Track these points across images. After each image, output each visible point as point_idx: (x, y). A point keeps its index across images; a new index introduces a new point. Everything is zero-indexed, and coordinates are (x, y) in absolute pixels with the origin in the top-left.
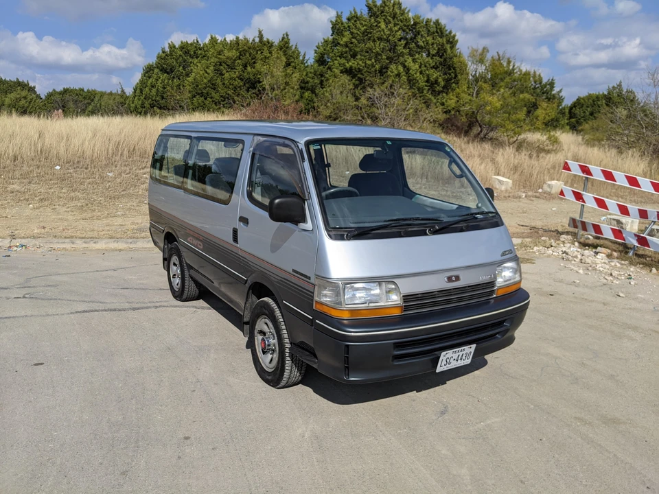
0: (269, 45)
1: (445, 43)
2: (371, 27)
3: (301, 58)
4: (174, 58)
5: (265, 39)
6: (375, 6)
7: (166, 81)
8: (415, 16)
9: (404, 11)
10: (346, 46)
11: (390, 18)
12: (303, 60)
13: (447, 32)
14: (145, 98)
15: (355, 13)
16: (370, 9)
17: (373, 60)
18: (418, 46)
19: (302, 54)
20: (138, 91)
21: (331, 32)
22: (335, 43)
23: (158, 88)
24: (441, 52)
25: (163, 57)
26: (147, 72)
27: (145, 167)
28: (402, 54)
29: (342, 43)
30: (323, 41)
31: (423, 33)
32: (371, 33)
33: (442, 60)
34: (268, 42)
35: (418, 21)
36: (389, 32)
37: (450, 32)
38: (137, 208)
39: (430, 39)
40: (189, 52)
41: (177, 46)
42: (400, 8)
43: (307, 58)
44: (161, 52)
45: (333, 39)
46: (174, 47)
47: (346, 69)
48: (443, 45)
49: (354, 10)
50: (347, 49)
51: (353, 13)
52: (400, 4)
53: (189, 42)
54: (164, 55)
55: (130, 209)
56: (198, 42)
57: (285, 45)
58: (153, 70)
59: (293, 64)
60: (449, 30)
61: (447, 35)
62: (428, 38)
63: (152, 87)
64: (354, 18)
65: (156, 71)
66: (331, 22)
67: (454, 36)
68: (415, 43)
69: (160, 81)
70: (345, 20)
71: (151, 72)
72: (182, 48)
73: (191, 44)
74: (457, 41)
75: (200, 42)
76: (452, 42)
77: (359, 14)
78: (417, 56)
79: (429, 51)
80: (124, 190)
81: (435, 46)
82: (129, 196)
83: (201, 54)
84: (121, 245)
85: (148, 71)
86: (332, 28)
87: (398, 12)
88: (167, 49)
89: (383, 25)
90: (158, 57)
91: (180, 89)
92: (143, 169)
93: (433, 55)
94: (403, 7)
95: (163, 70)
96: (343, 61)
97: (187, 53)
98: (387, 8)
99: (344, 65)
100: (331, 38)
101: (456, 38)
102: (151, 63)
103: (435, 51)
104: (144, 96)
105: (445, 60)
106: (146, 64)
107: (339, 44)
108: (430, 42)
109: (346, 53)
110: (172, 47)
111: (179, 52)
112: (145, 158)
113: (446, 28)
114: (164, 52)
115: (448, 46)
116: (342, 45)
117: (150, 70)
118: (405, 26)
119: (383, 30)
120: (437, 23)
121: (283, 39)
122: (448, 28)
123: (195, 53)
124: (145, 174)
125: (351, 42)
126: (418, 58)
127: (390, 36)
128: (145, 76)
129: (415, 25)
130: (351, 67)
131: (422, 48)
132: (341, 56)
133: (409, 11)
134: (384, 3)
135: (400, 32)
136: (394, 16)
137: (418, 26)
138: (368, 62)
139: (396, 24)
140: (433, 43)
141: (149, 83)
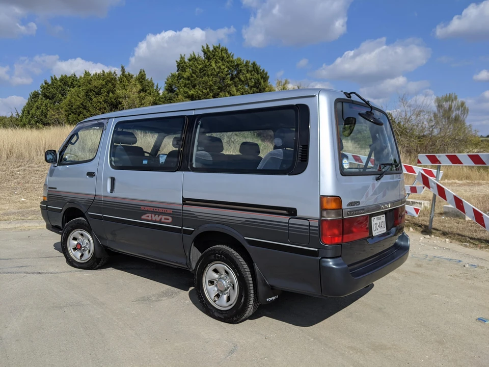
0: (130, 77)
1: (260, 78)
2: (206, 66)
3: (155, 88)
4: (55, 88)
5: (126, 73)
6: (209, 51)
7: (49, 105)
8: (237, 59)
9: (229, 55)
10: (189, 79)
11: (219, 61)
12: (157, 89)
13: (262, 71)
14: (32, 117)
15: (194, 55)
16: (205, 53)
17: (208, 90)
18: (241, 80)
19: (156, 85)
20: (26, 112)
21: (177, 69)
22: (180, 77)
23: (42, 111)
24: (256, 85)
25: (46, 87)
26: (33, 98)
28: (229, 86)
29: (185, 76)
30: (171, 75)
31: (243, 71)
32: (205, 70)
33: (258, 90)
34: (129, 75)
35: (239, 63)
36: (217, 70)
37: (263, 71)
39: (248, 75)
40: (67, 82)
41: (58, 79)
42: (227, 53)
43: (159, 87)
44: (44, 84)
45: (179, 74)
46: (56, 79)
47: (189, 95)
48: (258, 80)
49: (193, 53)
50: (190, 81)
51: (193, 55)
52: (226, 50)
53: (68, 76)
54: (46, 86)
56: (75, 75)
57: (142, 78)
58: (38, 97)
59: (148, 91)
60: (262, 69)
61: (261, 73)
62: (247, 75)
63: (38, 108)
64: (193, 59)
65: (41, 97)
66: (177, 61)
67: (266, 74)
68: (239, 78)
69: (44, 104)
70: (186, 60)
72: (61, 80)
73: (70, 77)
74: (268, 77)
75: (77, 76)
76: (265, 78)
77: (197, 57)
78: (240, 86)
79: (248, 84)
81: (253, 80)
83: (76, 84)
85: (35, 96)
86: (178, 66)
87: (225, 55)
88: (49, 81)
89: (214, 65)
91: (59, 110)
93: (252, 87)
94: (229, 52)
95: (46, 97)
96: (186, 89)
97: (66, 84)
98: (217, 53)
99: (187, 92)
100: (177, 73)
101: (268, 75)
102: (37, 91)
103: (253, 84)
104: (31, 115)
105: (260, 90)
106: (33, 91)
107: (183, 77)
108: (248, 78)
109: (188, 84)
110: (54, 79)
111: (59, 83)
113: (261, 68)
114: (46, 83)
115: (262, 81)
116: (185, 79)
117: (36, 96)
118: (231, 66)
119: (214, 68)
120: (254, 64)
121: (140, 73)
122: (262, 68)
123: (72, 83)
125: (192, 77)
126: (240, 88)
127: (219, 73)
128: (32, 101)
129: (238, 65)
130: (193, 95)
131: (243, 82)
132: (185, 86)
133: (233, 55)
134: (215, 49)
135: (226, 70)
136: (222, 59)
137: (240, 66)
138: (204, 91)
139: (223, 65)
140: (252, 79)
141: (35, 105)
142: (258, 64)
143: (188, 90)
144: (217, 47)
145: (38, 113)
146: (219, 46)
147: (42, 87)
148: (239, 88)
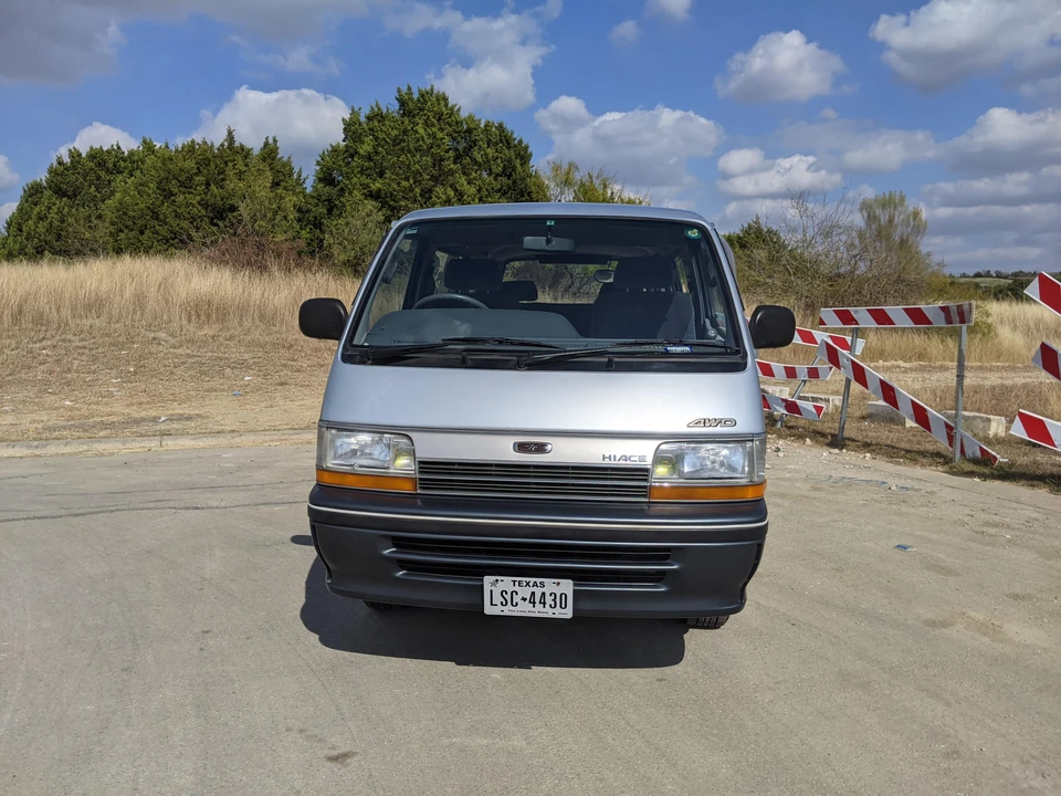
0: (245, 153)
1: (513, 158)
2: (405, 132)
3: (295, 177)
4: (78, 173)
5: (237, 144)
6: (410, 99)
7: (66, 209)
8: (469, 117)
9: (452, 109)
10: (370, 159)
11: (433, 120)
12: (299, 179)
13: (517, 142)
14: (27, 239)
15: (379, 109)
16: (402, 103)
17: (411, 181)
18: (475, 161)
19: (296, 170)
20: (14, 228)
21: (343, 136)
22: (350, 153)
23: (51, 223)
24: (508, 171)
25: (60, 171)
26: (31, 195)
27: (44, 338)
28: (452, 173)
29: (362, 152)
30: (330, 149)
31: (481, 143)
32: (404, 141)
33: (510, 182)
34: (243, 149)
35: (472, 126)
36: (428, 142)
37: (520, 142)
38: (36, 400)
39: (491, 152)
40: (105, 164)
41: (84, 155)
42: (446, 105)
43: (304, 175)
44: (55, 164)
45: (346, 146)
46: (80, 155)
47: (371, 192)
48: (510, 161)
49: (377, 105)
50: (372, 163)
51: (376, 109)
52: (446, 98)
54: (62, 168)
55: (24, 402)
56: (119, 148)
57: (270, 152)
58: (42, 192)
59: (283, 184)
60: (518, 139)
61: (515, 146)
62: (489, 150)
63: (41, 219)
64: (377, 116)
65: (47, 193)
66: (343, 120)
67: (527, 148)
68: (471, 157)
69: (55, 209)
70: (363, 119)
71: (39, 195)
72: (92, 157)
73: (108, 152)
74: (531, 155)
76: (524, 156)
77: (384, 112)
78: (474, 174)
79: (490, 170)
80: (10, 374)
81: (499, 161)
82: (21, 382)
83: (125, 168)
84: (18, 451)
85: (34, 192)
86: (345, 129)
87: (444, 110)
88: (67, 160)
89: (421, 130)
90: (50, 172)
91: (90, 221)
92: (41, 341)
93: (497, 175)
94: (451, 103)
95: (60, 193)
96: (365, 180)
97: (102, 164)
98: (428, 104)
99: (367, 186)
100: (343, 144)
101: (530, 150)
102: (39, 180)
103: (500, 169)
104: (24, 234)
105: (514, 182)
106: (30, 181)
107: (356, 153)
108: (490, 156)
109: (369, 168)
110: (75, 155)
111: (89, 164)
112: (42, 325)
113: (514, 136)
114: (60, 163)
115: (518, 163)
116: (363, 157)
117: (37, 192)
118: (456, 132)
119: (422, 137)
120: (501, 127)
121: (266, 144)
122: (517, 136)
123: (115, 166)
124: (44, 349)
125: (377, 153)
126: (475, 178)
127: (431, 147)
128: (27, 201)
129: (469, 131)
130: (379, 190)
131: (480, 165)
132: (361, 172)
133: (459, 110)
134: (423, 96)
135: (447, 140)
136: (440, 117)
137: (475, 133)
138: (404, 183)
139: (442, 130)
140: (497, 158)
141: (35, 212)
142: (509, 127)
143: (369, 181)
144: (427, 93)
145: (42, 227)
146: (432, 89)
147: (51, 171)
148: (472, 177)
